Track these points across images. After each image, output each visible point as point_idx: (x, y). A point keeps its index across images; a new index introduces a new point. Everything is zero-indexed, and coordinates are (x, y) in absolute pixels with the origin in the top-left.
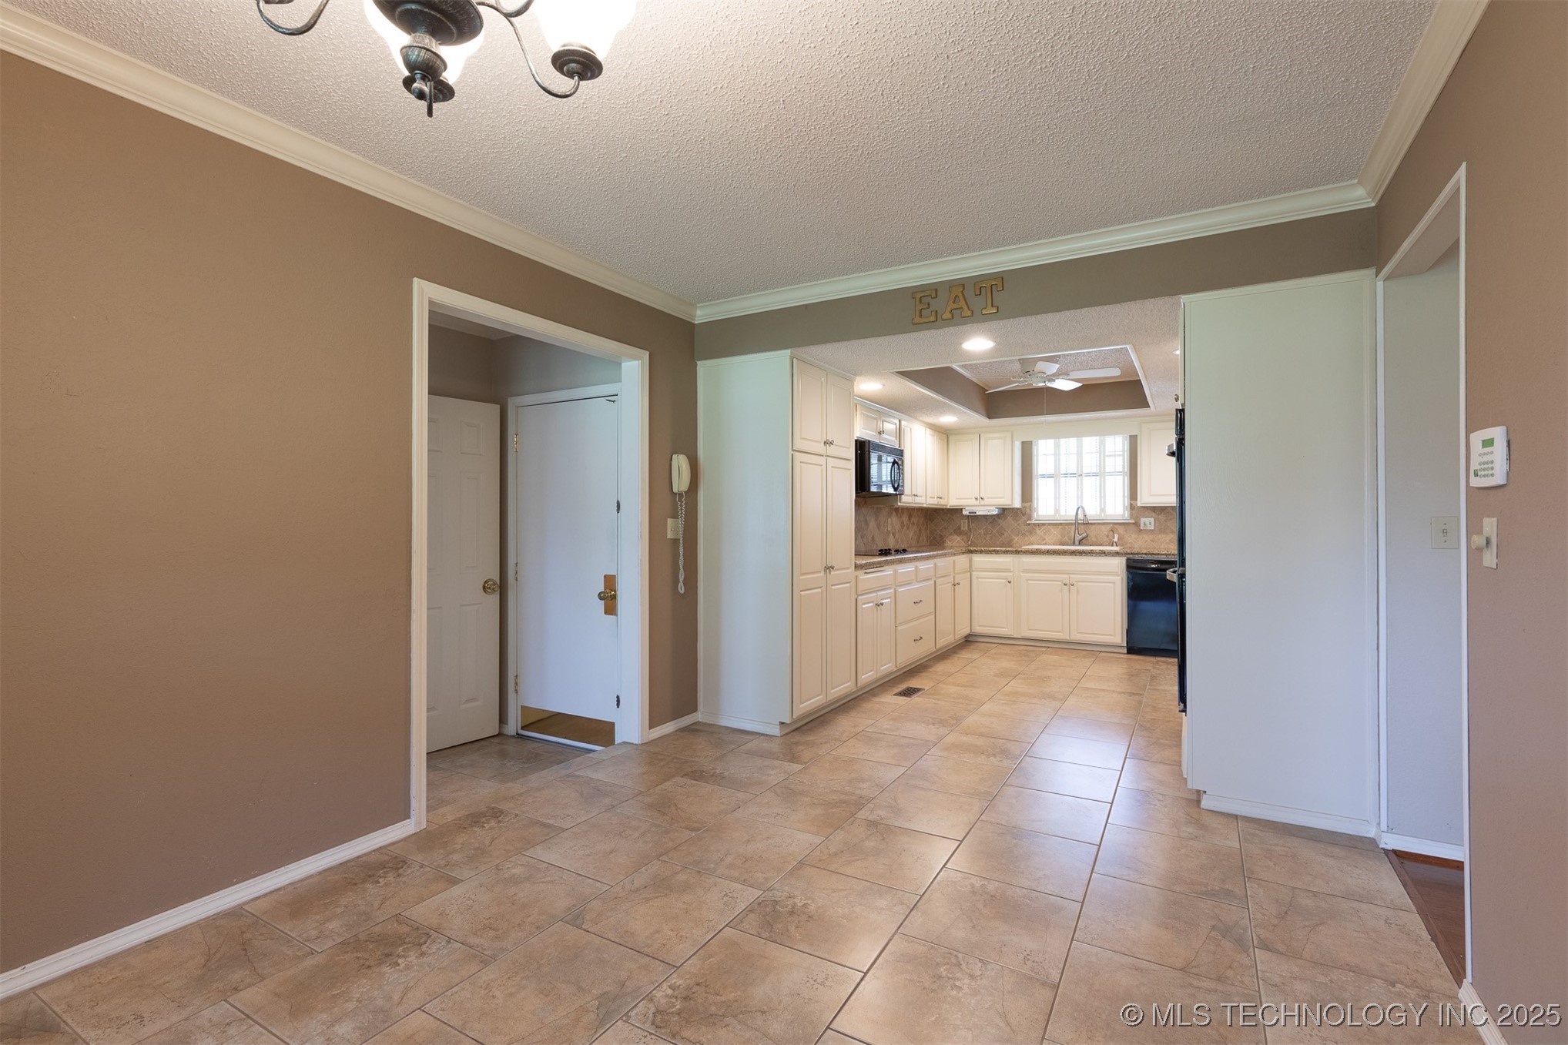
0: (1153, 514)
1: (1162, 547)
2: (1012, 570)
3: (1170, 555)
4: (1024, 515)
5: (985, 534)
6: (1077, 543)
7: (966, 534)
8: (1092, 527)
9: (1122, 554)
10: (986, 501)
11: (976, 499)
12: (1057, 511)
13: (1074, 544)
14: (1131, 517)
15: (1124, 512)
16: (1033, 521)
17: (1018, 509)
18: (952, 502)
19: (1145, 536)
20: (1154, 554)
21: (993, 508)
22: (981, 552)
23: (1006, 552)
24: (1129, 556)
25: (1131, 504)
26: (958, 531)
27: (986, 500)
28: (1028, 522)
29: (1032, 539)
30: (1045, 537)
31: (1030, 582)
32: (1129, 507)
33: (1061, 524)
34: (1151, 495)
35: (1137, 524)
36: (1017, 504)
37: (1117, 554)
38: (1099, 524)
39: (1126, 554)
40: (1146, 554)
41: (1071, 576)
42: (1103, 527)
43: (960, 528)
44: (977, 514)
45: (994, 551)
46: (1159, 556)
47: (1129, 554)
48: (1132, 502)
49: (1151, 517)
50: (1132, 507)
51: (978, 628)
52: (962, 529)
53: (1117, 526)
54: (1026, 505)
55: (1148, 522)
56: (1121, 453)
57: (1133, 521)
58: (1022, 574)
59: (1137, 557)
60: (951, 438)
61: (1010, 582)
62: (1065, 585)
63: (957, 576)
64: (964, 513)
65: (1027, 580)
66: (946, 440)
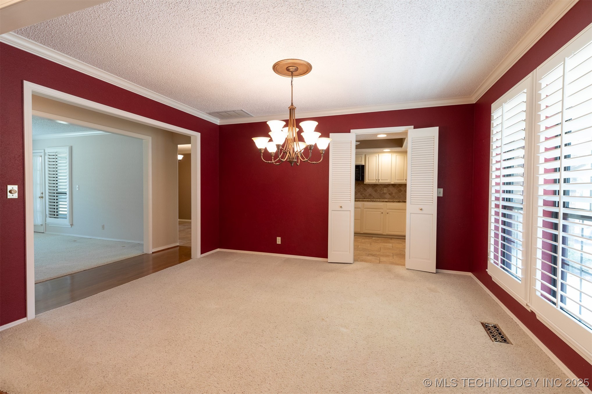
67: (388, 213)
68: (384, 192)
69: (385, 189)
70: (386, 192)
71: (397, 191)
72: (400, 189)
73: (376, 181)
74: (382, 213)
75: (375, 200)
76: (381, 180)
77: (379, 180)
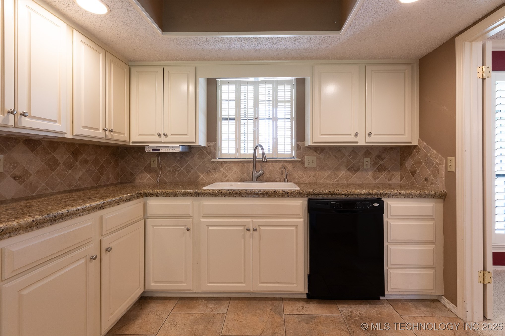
0: (315, 154)
1: (322, 182)
2: (191, 215)
3: (349, 194)
4: (209, 153)
5: (174, 172)
6: (255, 179)
7: (156, 171)
8: (267, 165)
9: (304, 195)
10: (170, 138)
11: (160, 135)
12: (238, 149)
13: (252, 181)
14: (298, 155)
15: (292, 151)
16: (217, 159)
17: (203, 147)
19: (308, 172)
20: (334, 194)
21: (177, 145)
22: (157, 195)
23: (186, 195)
24: (312, 197)
25: (298, 145)
26: (148, 169)
28: (213, 160)
29: (216, 175)
30: (227, 174)
31: (210, 228)
32: (296, 148)
33: (241, 162)
34: (322, 135)
35: (302, 162)
36: (202, 141)
37: (299, 195)
38: (272, 162)
39: (309, 194)
40: (327, 194)
41: (253, 220)
42: (276, 165)
43: (150, 166)
44: (161, 151)
45: (172, 193)
46: (339, 196)
47: (311, 194)
48: (299, 142)
49: (314, 156)
50: (299, 147)
51: (153, 284)
52: (152, 166)
53: (286, 164)
54: (212, 144)
55: (310, 160)
56: (290, 100)
57: (300, 160)
58: (202, 220)
59: (318, 197)
60: (133, 70)
61: (188, 230)
62: (248, 230)
63: (105, 239)
64: (147, 150)
65: (208, 226)
66: (126, 71)
67: (108, 250)
70: (1, 170)
71: (43, 164)
72: (54, 157)
73: (6, 119)
74: (95, 258)
75: (64, 211)
76: (30, 117)
77: (22, 115)
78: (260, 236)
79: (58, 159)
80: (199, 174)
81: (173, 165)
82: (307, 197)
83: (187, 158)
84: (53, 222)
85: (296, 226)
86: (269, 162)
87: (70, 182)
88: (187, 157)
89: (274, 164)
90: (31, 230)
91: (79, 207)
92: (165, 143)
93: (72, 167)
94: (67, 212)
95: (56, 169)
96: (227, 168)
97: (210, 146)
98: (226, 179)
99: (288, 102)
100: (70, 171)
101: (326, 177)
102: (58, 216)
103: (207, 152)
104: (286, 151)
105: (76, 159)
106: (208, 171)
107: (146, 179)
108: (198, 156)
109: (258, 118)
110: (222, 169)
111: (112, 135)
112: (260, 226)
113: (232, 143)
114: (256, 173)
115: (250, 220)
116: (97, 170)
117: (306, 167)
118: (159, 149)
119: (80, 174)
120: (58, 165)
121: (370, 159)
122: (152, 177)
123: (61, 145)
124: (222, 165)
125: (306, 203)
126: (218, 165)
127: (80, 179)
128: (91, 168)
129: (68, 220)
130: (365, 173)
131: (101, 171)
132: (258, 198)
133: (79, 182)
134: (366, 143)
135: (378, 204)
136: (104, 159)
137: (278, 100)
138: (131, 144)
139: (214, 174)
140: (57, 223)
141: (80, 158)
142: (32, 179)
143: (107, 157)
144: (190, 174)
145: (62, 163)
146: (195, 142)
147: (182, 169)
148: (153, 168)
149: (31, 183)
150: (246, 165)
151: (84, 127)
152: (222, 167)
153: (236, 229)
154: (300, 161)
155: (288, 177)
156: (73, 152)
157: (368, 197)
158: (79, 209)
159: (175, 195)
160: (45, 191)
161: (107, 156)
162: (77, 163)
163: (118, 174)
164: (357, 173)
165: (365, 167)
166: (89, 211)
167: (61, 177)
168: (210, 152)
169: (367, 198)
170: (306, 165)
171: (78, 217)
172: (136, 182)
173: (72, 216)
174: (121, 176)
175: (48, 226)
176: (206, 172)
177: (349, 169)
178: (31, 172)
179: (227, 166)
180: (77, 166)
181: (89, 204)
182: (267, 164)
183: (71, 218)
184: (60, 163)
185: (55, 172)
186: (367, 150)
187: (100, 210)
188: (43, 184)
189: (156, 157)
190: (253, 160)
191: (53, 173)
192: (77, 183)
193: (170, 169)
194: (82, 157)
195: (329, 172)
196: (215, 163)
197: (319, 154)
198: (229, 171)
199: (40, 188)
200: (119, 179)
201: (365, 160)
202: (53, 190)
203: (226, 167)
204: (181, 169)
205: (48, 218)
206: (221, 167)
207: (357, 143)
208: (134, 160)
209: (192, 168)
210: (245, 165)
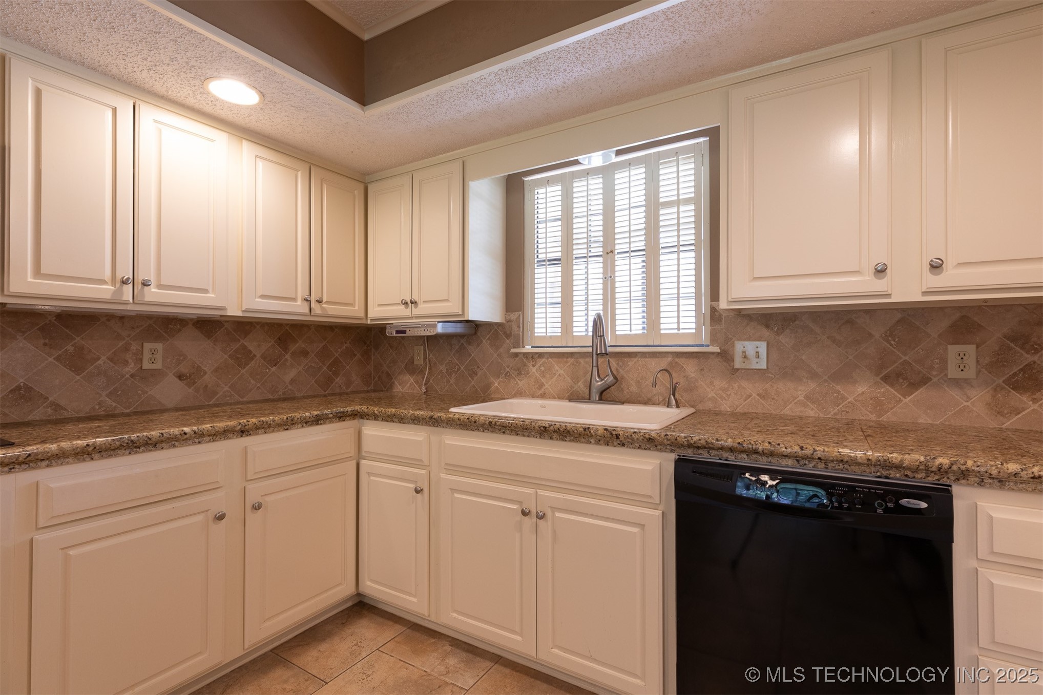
0: (766, 332)
1: (787, 411)
2: (426, 463)
4: (508, 336)
5: (450, 374)
8: (631, 363)
10: (423, 309)
11: (406, 304)
13: (589, 399)
14: (713, 340)
15: (698, 328)
16: (528, 348)
17: (499, 325)
18: (376, 313)
19: (744, 384)
20: (756, 452)
21: (435, 321)
22: (375, 417)
23: (416, 420)
24: (689, 453)
25: (711, 307)
26: (411, 368)
27: (421, 306)
28: (513, 350)
29: (522, 383)
30: (543, 380)
31: (456, 495)
33: (572, 354)
34: (755, 279)
35: (725, 356)
36: (482, 312)
37: (649, 443)
38: (644, 354)
39: (676, 444)
40: (731, 450)
41: (540, 492)
42: (652, 363)
43: (413, 362)
44: (408, 334)
46: (774, 460)
47: (682, 446)
48: (713, 302)
49: (760, 339)
50: (715, 316)
51: (369, 583)
52: (416, 362)
53: (681, 361)
54: (513, 316)
55: (753, 351)
57: (718, 349)
58: (443, 476)
59: (704, 456)
60: (372, 189)
61: (418, 491)
62: (525, 513)
64: (388, 331)
65: (453, 490)
66: (359, 192)
67: (257, 507)
68: (146, 365)
69: (153, 352)
70: (158, 365)
71: (226, 356)
72: (244, 347)
73: (119, 292)
74: (221, 517)
75: (155, 434)
76: (160, 286)
77: (145, 284)
78: (554, 532)
79: (251, 348)
80: (492, 379)
81: (447, 361)
82: (672, 451)
83: (470, 347)
84: (135, 450)
85: (642, 526)
86: (636, 355)
87: (273, 386)
88: (469, 343)
89: (649, 359)
90: (89, 459)
91: (186, 429)
92: (417, 317)
93: (278, 362)
94: (160, 436)
95: (248, 365)
96: (542, 368)
97: (509, 321)
98: (542, 391)
99: (687, 201)
100: (274, 369)
101: (801, 398)
102: (138, 440)
103: (505, 333)
104: (681, 327)
105: (286, 350)
106: (506, 374)
107: (408, 385)
108: (489, 341)
109: (612, 252)
110: (533, 370)
111: (323, 309)
112: (554, 509)
113: (555, 314)
114: (598, 380)
115: (532, 491)
116: (325, 368)
117: (738, 369)
118: (406, 331)
119: (292, 374)
120: (252, 359)
121: (977, 347)
122: (417, 382)
123: (258, 327)
124: (533, 361)
125: (671, 468)
126: (525, 360)
127: (292, 381)
128: (313, 365)
129: (166, 449)
130: (954, 393)
131: (334, 369)
132: (551, 441)
133: (290, 387)
134: (925, 293)
135: (924, 505)
136: (339, 350)
137: (661, 200)
138: (369, 322)
139: (519, 381)
140: (143, 451)
141: (293, 348)
142: (208, 378)
143: (346, 345)
144: (475, 378)
145: (258, 356)
146: (461, 313)
147: (462, 368)
148: (417, 365)
149: (206, 386)
150: (582, 361)
151: (263, 297)
152: (534, 366)
153: (504, 507)
154: (718, 353)
155: (677, 395)
156: (279, 339)
157: (885, 473)
158: (186, 432)
159: (402, 420)
160: (228, 398)
161: (346, 343)
162: (288, 356)
163: (371, 374)
164: (920, 393)
165: (953, 372)
166: (214, 437)
167: (258, 377)
168: (511, 333)
169: (887, 478)
170: (738, 363)
171: (189, 445)
172: (395, 391)
173: (177, 443)
174: (374, 378)
175: (124, 455)
176: (503, 375)
177: (886, 379)
178: (206, 369)
179: (544, 363)
180: (286, 360)
181: (212, 425)
182: (632, 359)
183: (174, 446)
184: (255, 356)
185: (246, 369)
186: (963, 318)
187: (242, 436)
188: (227, 388)
189: (422, 345)
190: (590, 350)
191: (243, 371)
192: (285, 388)
193: (443, 368)
194: (296, 346)
195: (812, 385)
196: (521, 356)
197: (778, 333)
198: (547, 376)
199: (221, 394)
200: (371, 384)
201: (953, 350)
202: (241, 398)
203: (540, 367)
204: (460, 368)
205: (117, 443)
206: (530, 365)
207: (889, 296)
208: (391, 351)
209: (478, 367)
210: (580, 363)
